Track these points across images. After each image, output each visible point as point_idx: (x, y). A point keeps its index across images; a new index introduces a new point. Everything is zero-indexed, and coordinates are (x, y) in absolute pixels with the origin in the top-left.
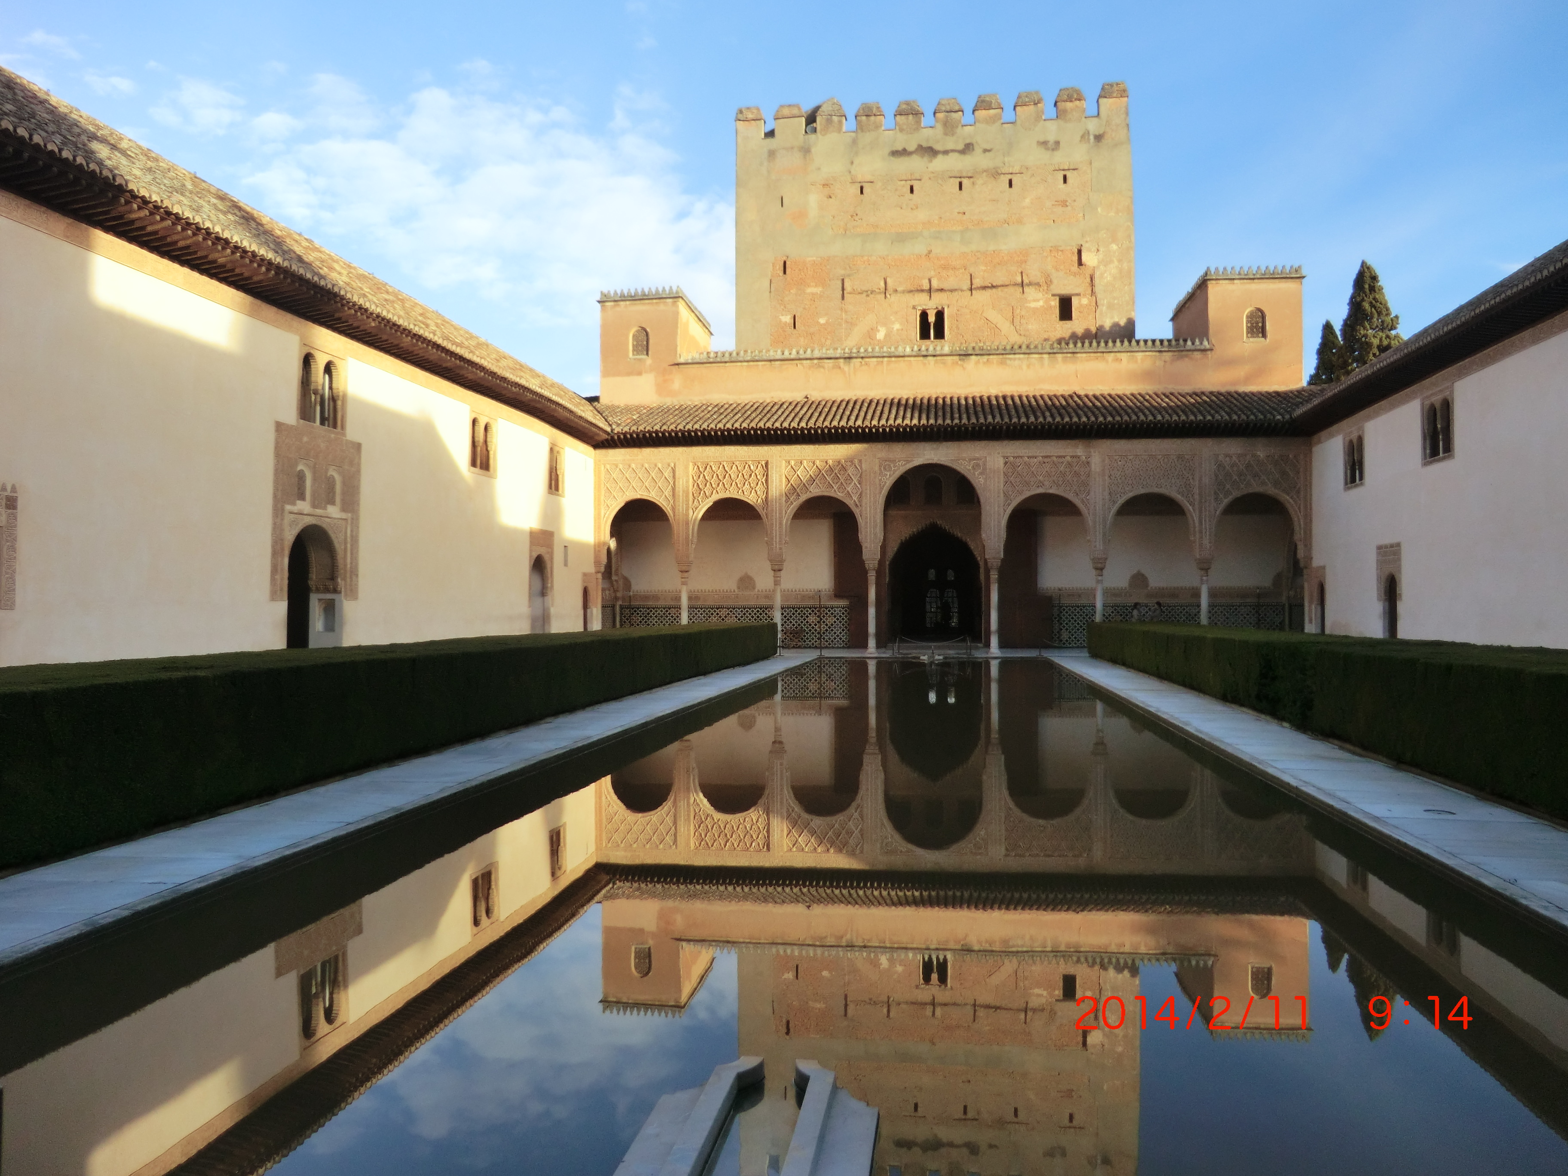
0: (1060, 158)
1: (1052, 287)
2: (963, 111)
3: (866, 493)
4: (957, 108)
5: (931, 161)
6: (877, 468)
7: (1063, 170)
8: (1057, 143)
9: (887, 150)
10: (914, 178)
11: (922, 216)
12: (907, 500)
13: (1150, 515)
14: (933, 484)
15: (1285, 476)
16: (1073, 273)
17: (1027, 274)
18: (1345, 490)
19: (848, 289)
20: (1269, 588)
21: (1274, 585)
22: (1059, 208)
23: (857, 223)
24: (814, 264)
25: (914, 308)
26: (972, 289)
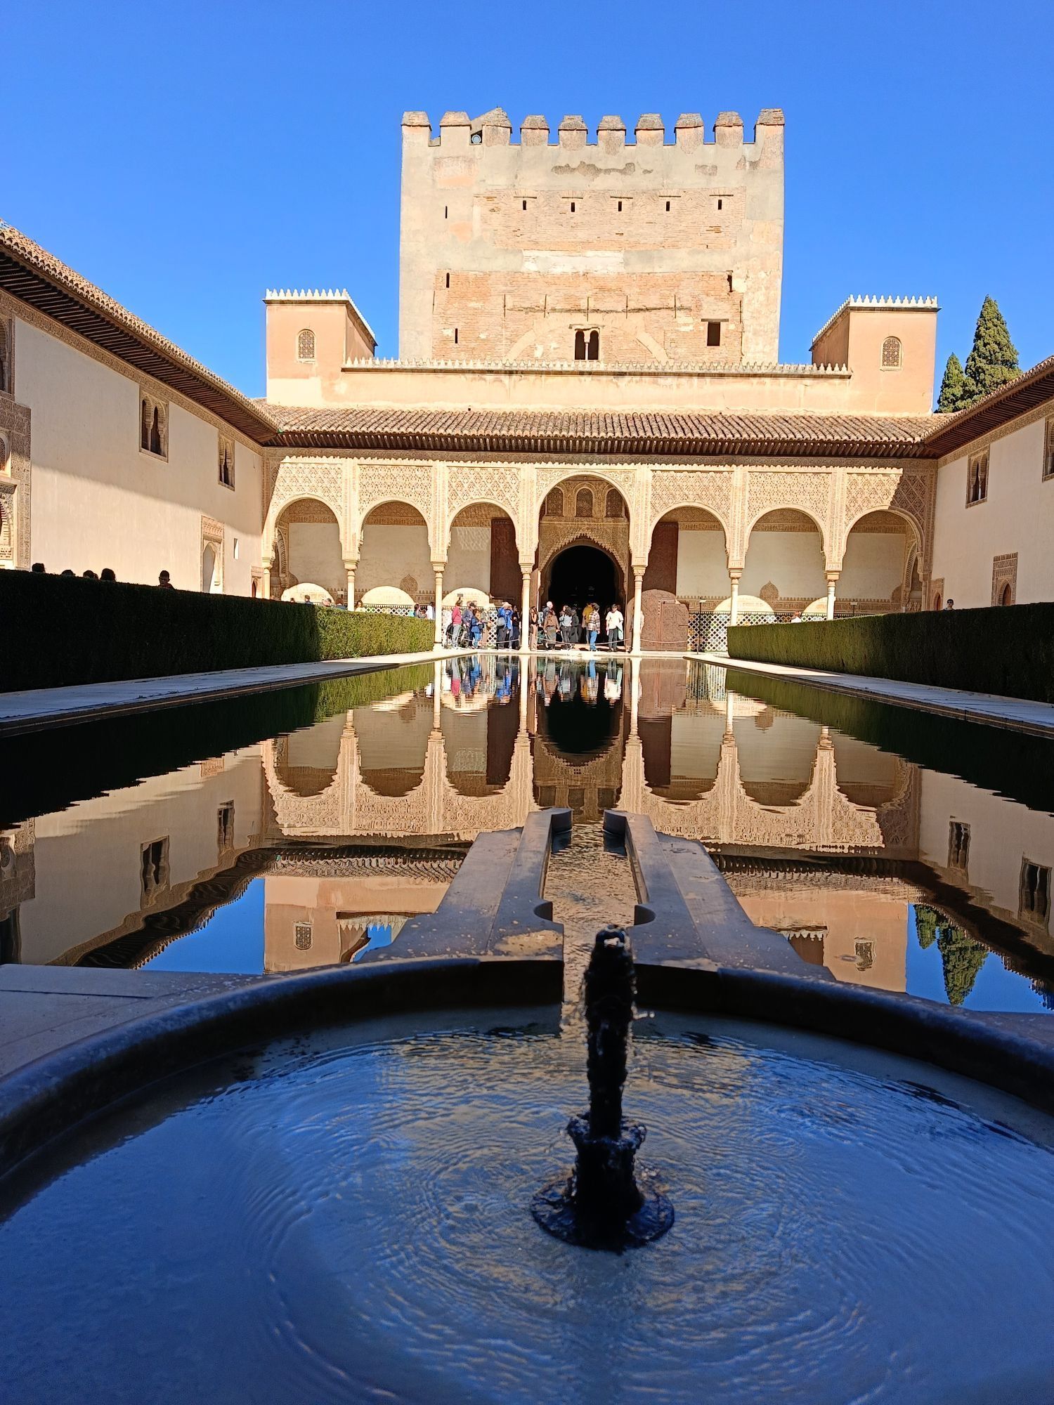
1: (702, 312)
3: (523, 502)
4: (620, 127)
5: (593, 180)
7: (719, 195)
8: (715, 167)
9: (550, 166)
10: (576, 196)
11: (582, 235)
12: (560, 512)
13: (783, 530)
14: (585, 497)
15: (911, 496)
16: (722, 300)
17: (679, 299)
18: (967, 507)
19: (509, 305)
20: (889, 601)
21: (893, 599)
22: (713, 233)
23: (519, 239)
24: (476, 278)
25: (570, 328)
26: (627, 311)
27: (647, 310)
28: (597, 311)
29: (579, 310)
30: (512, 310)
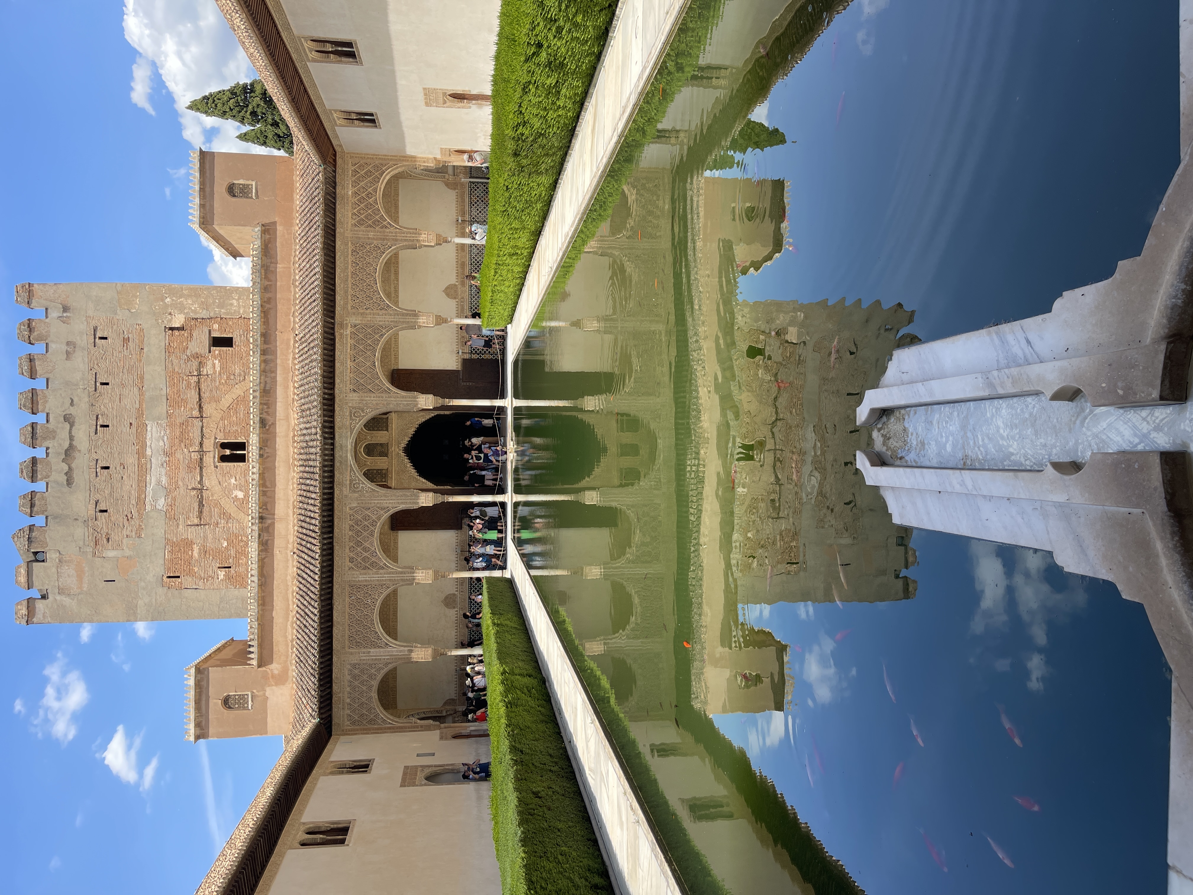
0: (84, 341)
1: (202, 352)
2: (33, 423)
3: (378, 503)
4: (30, 429)
5: (79, 451)
6: (356, 495)
7: (95, 338)
8: (68, 343)
9: (66, 489)
10: (95, 465)
11: (131, 460)
12: (384, 471)
13: (398, 281)
14: (371, 450)
15: (369, 174)
16: (191, 335)
17: (190, 373)
18: (381, 128)
19: (196, 521)
20: (457, 193)
21: (455, 189)
22: (130, 344)
23: (135, 514)
24: (171, 552)
25: (217, 467)
26: (202, 417)
27: (200, 400)
28: (201, 444)
29: (201, 459)
30: (200, 519)
